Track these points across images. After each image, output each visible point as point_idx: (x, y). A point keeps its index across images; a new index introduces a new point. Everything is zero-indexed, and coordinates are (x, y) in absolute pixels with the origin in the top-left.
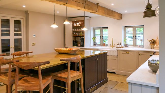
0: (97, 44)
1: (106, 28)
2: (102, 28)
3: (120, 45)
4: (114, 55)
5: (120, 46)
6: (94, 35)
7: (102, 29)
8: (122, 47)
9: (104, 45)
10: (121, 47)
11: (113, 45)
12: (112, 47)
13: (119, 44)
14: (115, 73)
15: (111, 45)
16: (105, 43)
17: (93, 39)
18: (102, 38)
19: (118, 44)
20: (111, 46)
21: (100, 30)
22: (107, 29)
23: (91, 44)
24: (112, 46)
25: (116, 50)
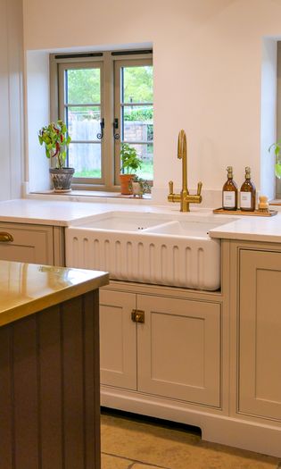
0: (75, 175)
1: (143, 55)
2: (114, 53)
3: (248, 195)
4: (191, 277)
5: (246, 201)
6: (58, 107)
7: (114, 62)
8: (263, 211)
9: (129, 187)
10: (252, 210)
11: (192, 188)
12: (178, 206)
13: (239, 181)
14: (192, 431)
15: (178, 189)
16: (131, 171)
17: (42, 139)
18: (116, 137)
19: (229, 186)
20: (172, 198)
21: (97, 71)
22: (150, 62)
23: (26, 178)
24: (185, 200)
25: (207, 238)
